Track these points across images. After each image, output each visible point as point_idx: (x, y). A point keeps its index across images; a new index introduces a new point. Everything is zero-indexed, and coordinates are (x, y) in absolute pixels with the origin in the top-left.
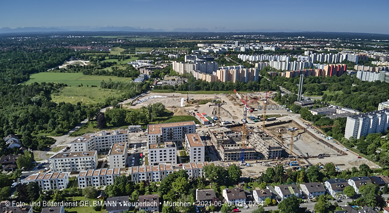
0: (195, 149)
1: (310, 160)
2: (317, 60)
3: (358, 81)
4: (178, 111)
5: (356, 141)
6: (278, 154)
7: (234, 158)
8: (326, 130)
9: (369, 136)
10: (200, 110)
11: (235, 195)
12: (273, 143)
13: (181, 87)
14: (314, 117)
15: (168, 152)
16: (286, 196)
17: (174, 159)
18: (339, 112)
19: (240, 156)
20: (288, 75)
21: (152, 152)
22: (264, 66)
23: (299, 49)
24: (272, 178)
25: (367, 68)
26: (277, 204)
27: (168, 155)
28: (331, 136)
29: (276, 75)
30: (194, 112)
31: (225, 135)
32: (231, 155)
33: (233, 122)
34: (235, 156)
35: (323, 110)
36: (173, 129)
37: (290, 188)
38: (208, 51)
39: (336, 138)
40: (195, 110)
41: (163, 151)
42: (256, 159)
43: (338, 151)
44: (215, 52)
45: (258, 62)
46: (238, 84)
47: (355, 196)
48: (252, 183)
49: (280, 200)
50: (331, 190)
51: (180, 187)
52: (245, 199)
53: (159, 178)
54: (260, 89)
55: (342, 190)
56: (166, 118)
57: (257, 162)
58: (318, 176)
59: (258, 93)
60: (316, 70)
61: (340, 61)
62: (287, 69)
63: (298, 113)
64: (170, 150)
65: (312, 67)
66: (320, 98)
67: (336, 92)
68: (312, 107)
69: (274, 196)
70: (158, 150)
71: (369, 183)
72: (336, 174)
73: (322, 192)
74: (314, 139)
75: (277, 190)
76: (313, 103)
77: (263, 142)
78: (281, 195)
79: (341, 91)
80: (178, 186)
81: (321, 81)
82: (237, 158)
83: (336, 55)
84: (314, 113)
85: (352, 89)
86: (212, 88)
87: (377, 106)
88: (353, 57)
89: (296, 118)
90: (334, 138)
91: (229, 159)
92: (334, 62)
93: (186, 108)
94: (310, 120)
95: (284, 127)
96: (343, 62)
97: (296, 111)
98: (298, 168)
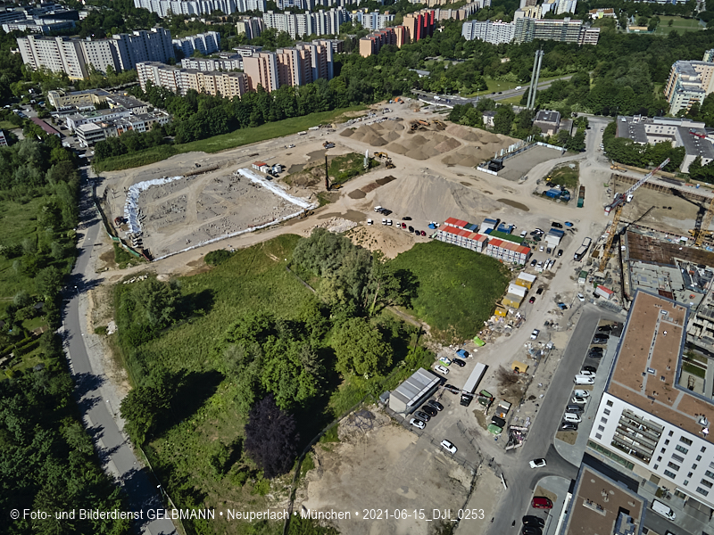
18: (651, 129)
20: (366, 49)
40: (382, 212)
60: (396, 30)
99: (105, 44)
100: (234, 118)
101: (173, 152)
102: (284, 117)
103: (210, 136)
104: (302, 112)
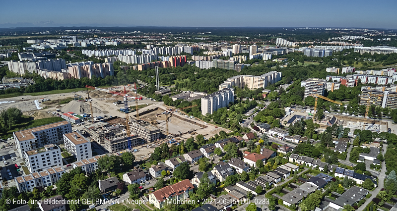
0: (81, 146)
1: (183, 136)
2: (160, 53)
3: (198, 69)
4: (39, 114)
5: (211, 116)
6: (158, 136)
7: (121, 147)
8: (188, 111)
9: (219, 111)
10: (63, 110)
11: (136, 175)
12: (151, 128)
13: (30, 88)
14: (175, 102)
15: (51, 156)
16: (176, 166)
17: (59, 161)
18: (192, 95)
19: (126, 145)
20: (140, 68)
21: (32, 158)
22: (113, 60)
23: (140, 43)
24: (160, 156)
25: (202, 58)
26: (171, 174)
27: (52, 158)
28: (192, 115)
29: (128, 69)
30: (57, 113)
31: (104, 129)
32: (118, 145)
33: (105, 116)
34: (122, 145)
35: (180, 95)
36: (46, 132)
37: (178, 159)
38: (43, 48)
39: (196, 116)
40: (58, 111)
41: (45, 155)
42: (140, 144)
43: (201, 125)
44: (53, 48)
45: (106, 57)
46: (96, 80)
47: (222, 154)
48: (145, 164)
49: (172, 170)
50: (205, 154)
51: (81, 183)
52: (145, 177)
53: (51, 182)
54: (119, 83)
55: (213, 152)
56: (26, 123)
57: (142, 147)
58: (193, 146)
59: (118, 86)
60: (163, 62)
61: (179, 53)
62: (136, 63)
63: (161, 101)
64: (54, 153)
65: (158, 59)
66: (173, 86)
67: (185, 80)
68: (170, 95)
69: (167, 168)
70: (39, 156)
71: (229, 143)
72: (205, 142)
73: (200, 156)
74: (180, 120)
75: (168, 163)
76: (170, 91)
77: (143, 128)
78: (172, 166)
79: (188, 79)
80: (79, 182)
81: (169, 71)
82: (124, 147)
83: (174, 47)
84: (174, 99)
85: (195, 76)
86: (67, 86)
87: (217, 87)
88: (188, 49)
89: (160, 105)
90: (195, 117)
91: (117, 150)
92: (174, 54)
93: (46, 110)
94: (173, 105)
95: (153, 115)
96: (181, 54)
97: (159, 99)
98: (177, 144)
99: (34, 63)
100: (53, 86)
101: (20, 95)
102: (75, 87)
103: (39, 91)
104: (83, 86)
